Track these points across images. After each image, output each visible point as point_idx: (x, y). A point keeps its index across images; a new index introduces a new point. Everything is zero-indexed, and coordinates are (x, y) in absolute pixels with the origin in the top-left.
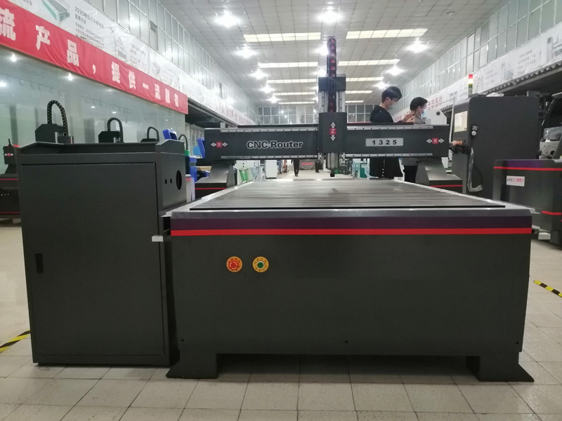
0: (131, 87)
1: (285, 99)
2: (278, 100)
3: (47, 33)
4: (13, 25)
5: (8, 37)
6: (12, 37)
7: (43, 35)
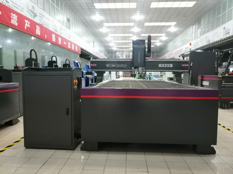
0: (59, 43)
1: (119, 48)
2: (117, 48)
3: (29, 23)
4: (17, 20)
5: (15, 24)
6: (16, 24)
7: (28, 24)
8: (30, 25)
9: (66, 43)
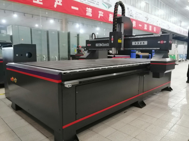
0: (134, 26)
3: (103, 13)
4: (91, 12)
5: (89, 16)
6: (91, 15)
7: (101, 14)
8: (103, 14)
9: (142, 25)
